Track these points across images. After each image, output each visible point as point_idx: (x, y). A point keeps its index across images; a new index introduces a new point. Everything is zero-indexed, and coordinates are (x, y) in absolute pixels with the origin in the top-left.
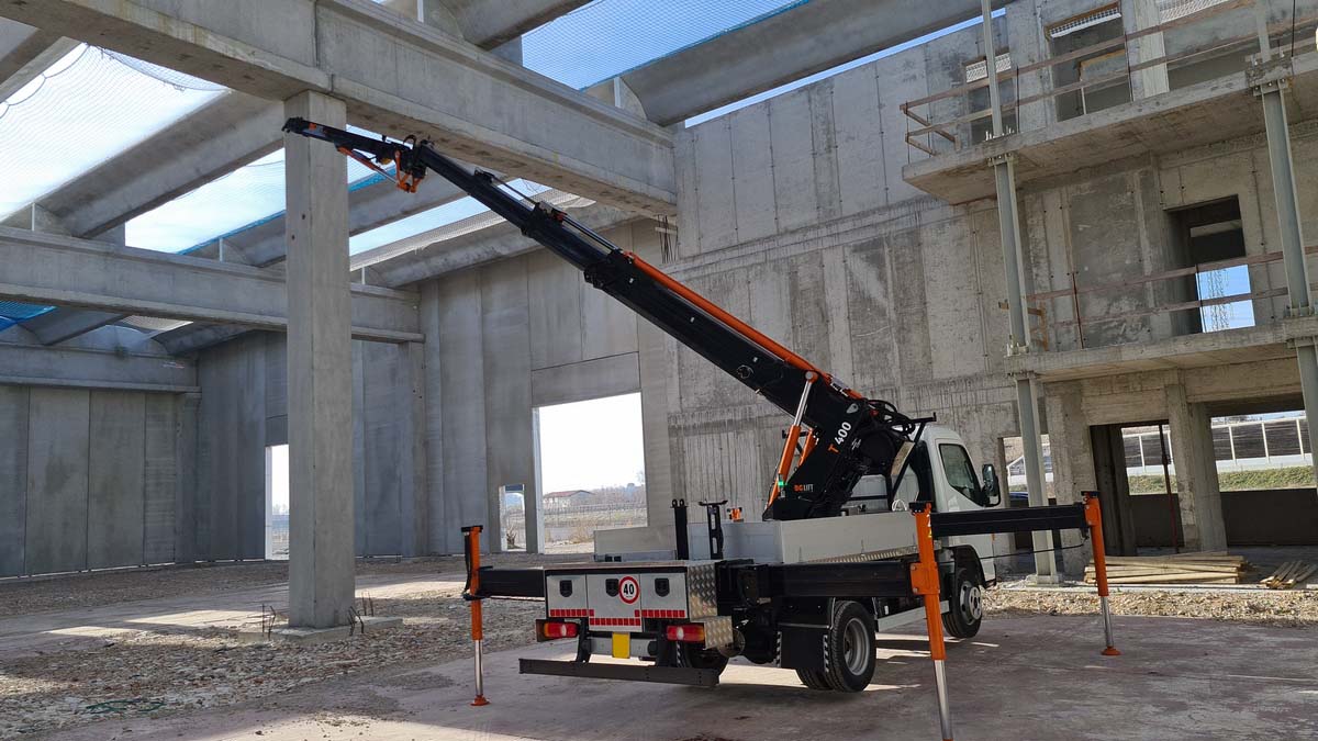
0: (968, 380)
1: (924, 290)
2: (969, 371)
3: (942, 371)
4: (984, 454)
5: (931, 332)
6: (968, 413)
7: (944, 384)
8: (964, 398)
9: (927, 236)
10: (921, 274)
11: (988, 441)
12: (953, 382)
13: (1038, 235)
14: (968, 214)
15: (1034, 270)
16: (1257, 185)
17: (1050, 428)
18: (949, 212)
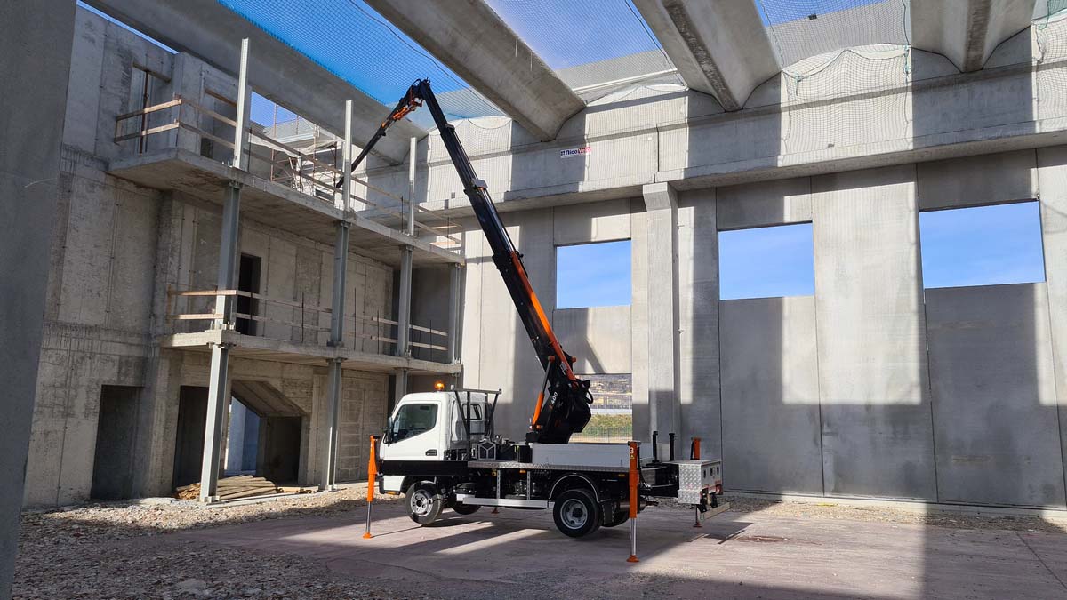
0: (89, 329)
1: (65, 234)
2: (91, 321)
3: (65, 315)
4: (88, 397)
5: (64, 275)
6: (82, 358)
7: (66, 327)
8: (81, 344)
9: (79, 186)
10: (65, 220)
11: (94, 386)
12: (75, 327)
13: (177, 233)
14: (116, 187)
15: (170, 259)
16: (269, 256)
17: (158, 383)
18: (102, 177)
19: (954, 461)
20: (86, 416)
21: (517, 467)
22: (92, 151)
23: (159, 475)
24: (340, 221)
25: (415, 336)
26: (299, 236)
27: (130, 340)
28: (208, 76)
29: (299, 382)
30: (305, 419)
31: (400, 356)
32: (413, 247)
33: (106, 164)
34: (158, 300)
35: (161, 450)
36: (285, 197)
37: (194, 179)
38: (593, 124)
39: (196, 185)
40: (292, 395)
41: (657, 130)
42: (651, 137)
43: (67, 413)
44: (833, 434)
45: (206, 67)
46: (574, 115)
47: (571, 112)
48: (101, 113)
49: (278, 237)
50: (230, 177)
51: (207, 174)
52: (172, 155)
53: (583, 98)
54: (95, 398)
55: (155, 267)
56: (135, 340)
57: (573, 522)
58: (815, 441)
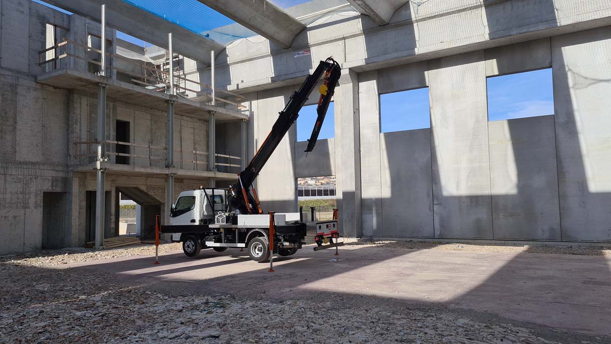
0: (33, 164)
1: (16, 116)
2: (34, 160)
3: (20, 157)
4: (36, 198)
5: (17, 137)
6: (31, 179)
7: (21, 164)
8: (30, 172)
9: (21, 90)
10: (15, 108)
11: (39, 193)
12: (26, 163)
13: (78, 112)
14: (42, 89)
15: (75, 125)
16: (134, 121)
17: (73, 190)
18: (33, 84)
19: (502, 217)
20: (36, 208)
21: (231, 227)
22: (27, 71)
23: (78, 236)
24: (168, 100)
25: (218, 159)
26: (151, 109)
27: (57, 169)
28: (90, 26)
29: (156, 187)
30: (162, 206)
31: (211, 171)
32: (215, 112)
33: (35, 77)
34: (70, 147)
35: (78, 224)
36: (132, 89)
37: (80, 83)
38: (312, 37)
39: (84, 86)
40: (153, 194)
41: (344, 38)
42: (341, 43)
43: (26, 207)
44: (440, 204)
45: (88, 20)
46: (300, 32)
47: (298, 31)
48: (31, 50)
49: (138, 110)
50: (98, 81)
51: (86, 80)
52: (64, 71)
53: (303, 23)
54: (40, 198)
55: (68, 130)
56: (60, 168)
57: (258, 254)
58: (430, 208)
